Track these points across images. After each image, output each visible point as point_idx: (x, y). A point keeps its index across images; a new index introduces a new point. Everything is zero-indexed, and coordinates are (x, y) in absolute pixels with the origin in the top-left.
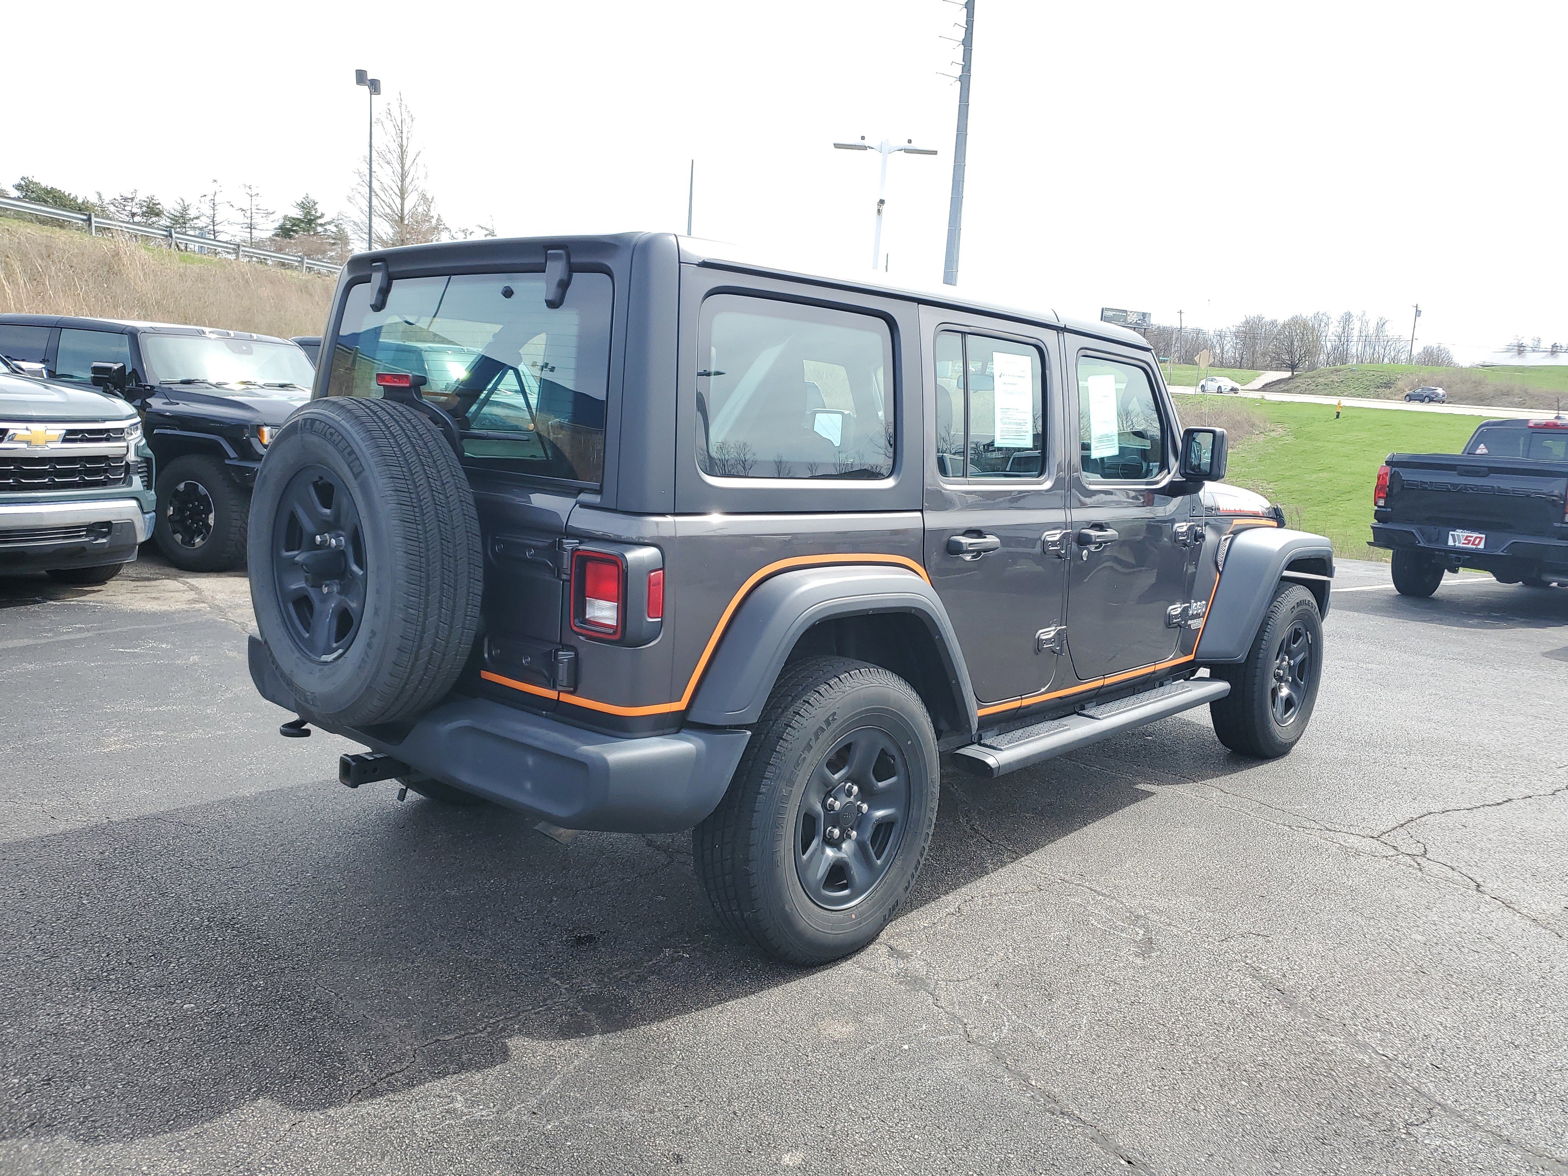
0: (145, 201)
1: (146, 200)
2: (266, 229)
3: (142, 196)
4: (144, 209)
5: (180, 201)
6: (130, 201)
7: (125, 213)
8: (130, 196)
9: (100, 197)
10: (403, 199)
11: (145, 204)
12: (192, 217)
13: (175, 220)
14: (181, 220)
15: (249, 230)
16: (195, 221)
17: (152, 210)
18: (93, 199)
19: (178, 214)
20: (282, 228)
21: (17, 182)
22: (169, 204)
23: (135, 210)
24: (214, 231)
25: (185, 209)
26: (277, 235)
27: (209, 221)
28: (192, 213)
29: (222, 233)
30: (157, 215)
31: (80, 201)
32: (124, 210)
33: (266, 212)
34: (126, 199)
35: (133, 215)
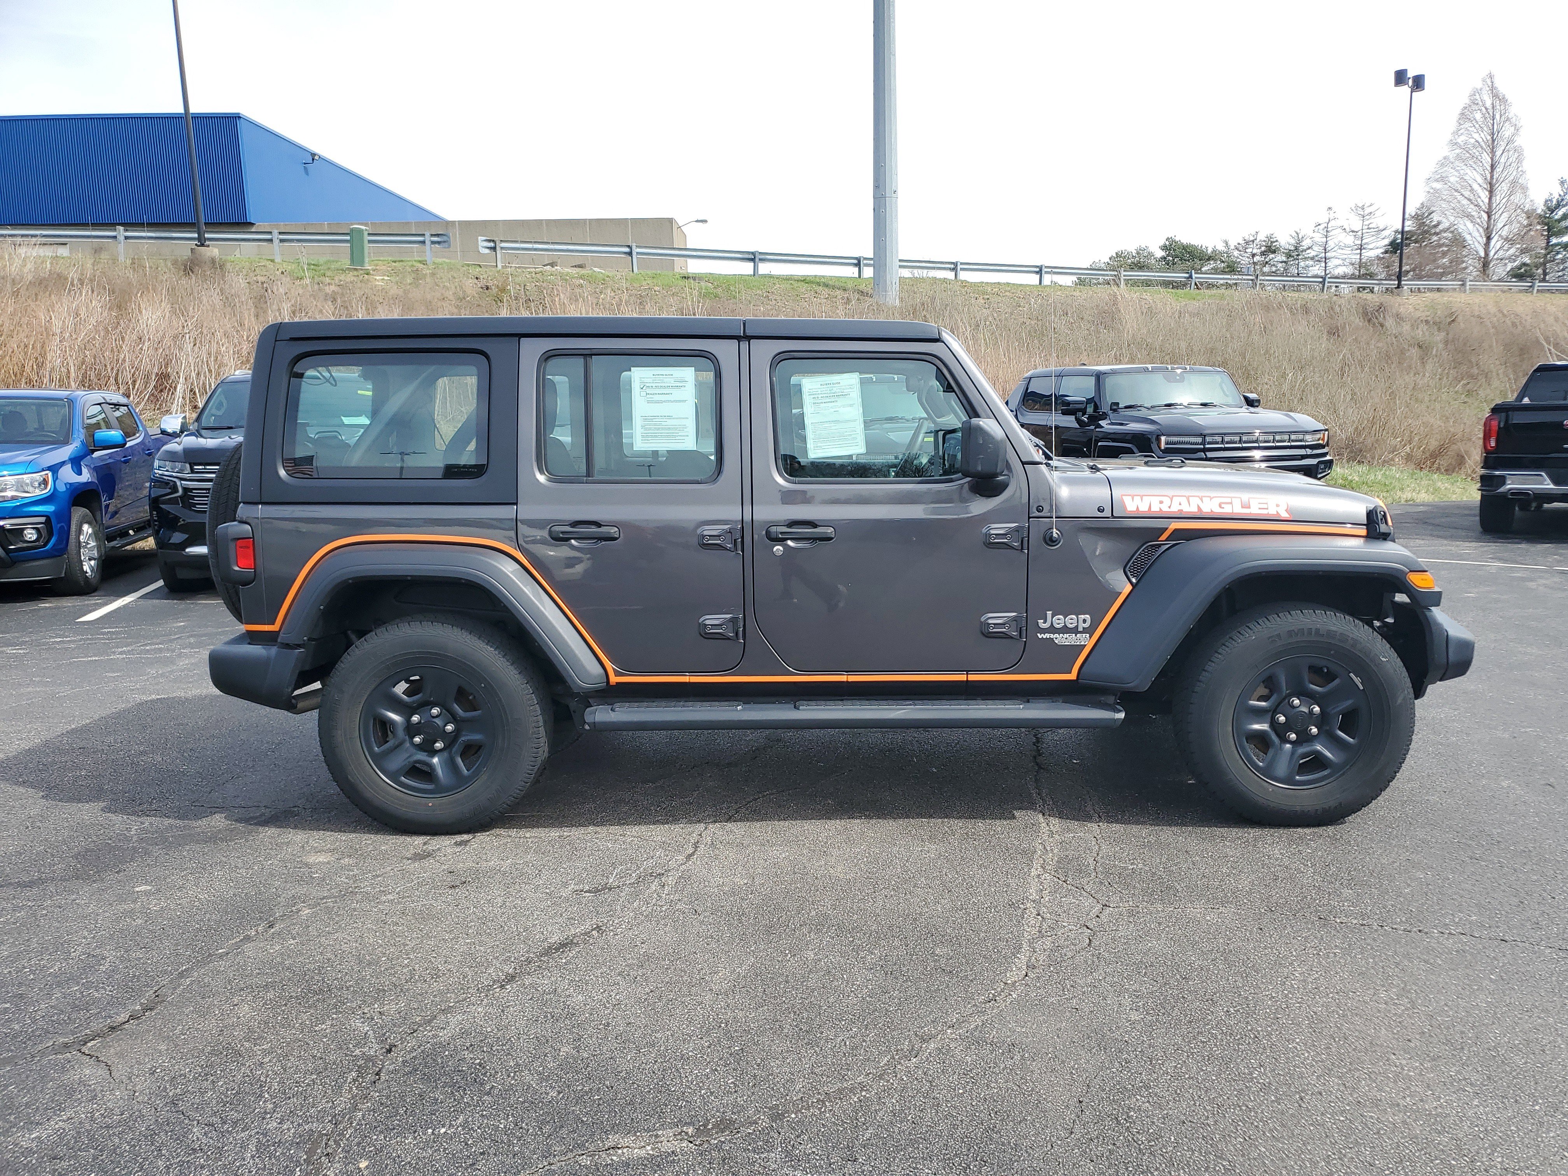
0: (1264, 241)
1: (1265, 239)
2: (1376, 248)
3: (1261, 237)
4: (1263, 249)
5: (1294, 234)
6: (1251, 243)
7: (1247, 255)
8: (1252, 238)
9: (1227, 244)
10: (1491, 192)
11: (1264, 244)
12: (1305, 248)
13: (1289, 255)
14: (1294, 253)
15: (1359, 251)
16: (1308, 251)
17: (1270, 249)
18: (1221, 247)
19: (1293, 248)
20: (1393, 244)
21: (1162, 243)
22: (1285, 240)
23: (1255, 251)
24: (1325, 258)
25: (1299, 242)
26: (1386, 252)
27: (1321, 249)
28: (1306, 243)
29: (1332, 259)
30: (1274, 252)
31: (1210, 251)
32: (1246, 252)
33: (1377, 230)
34: (1247, 243)
35: (1253, 255)
